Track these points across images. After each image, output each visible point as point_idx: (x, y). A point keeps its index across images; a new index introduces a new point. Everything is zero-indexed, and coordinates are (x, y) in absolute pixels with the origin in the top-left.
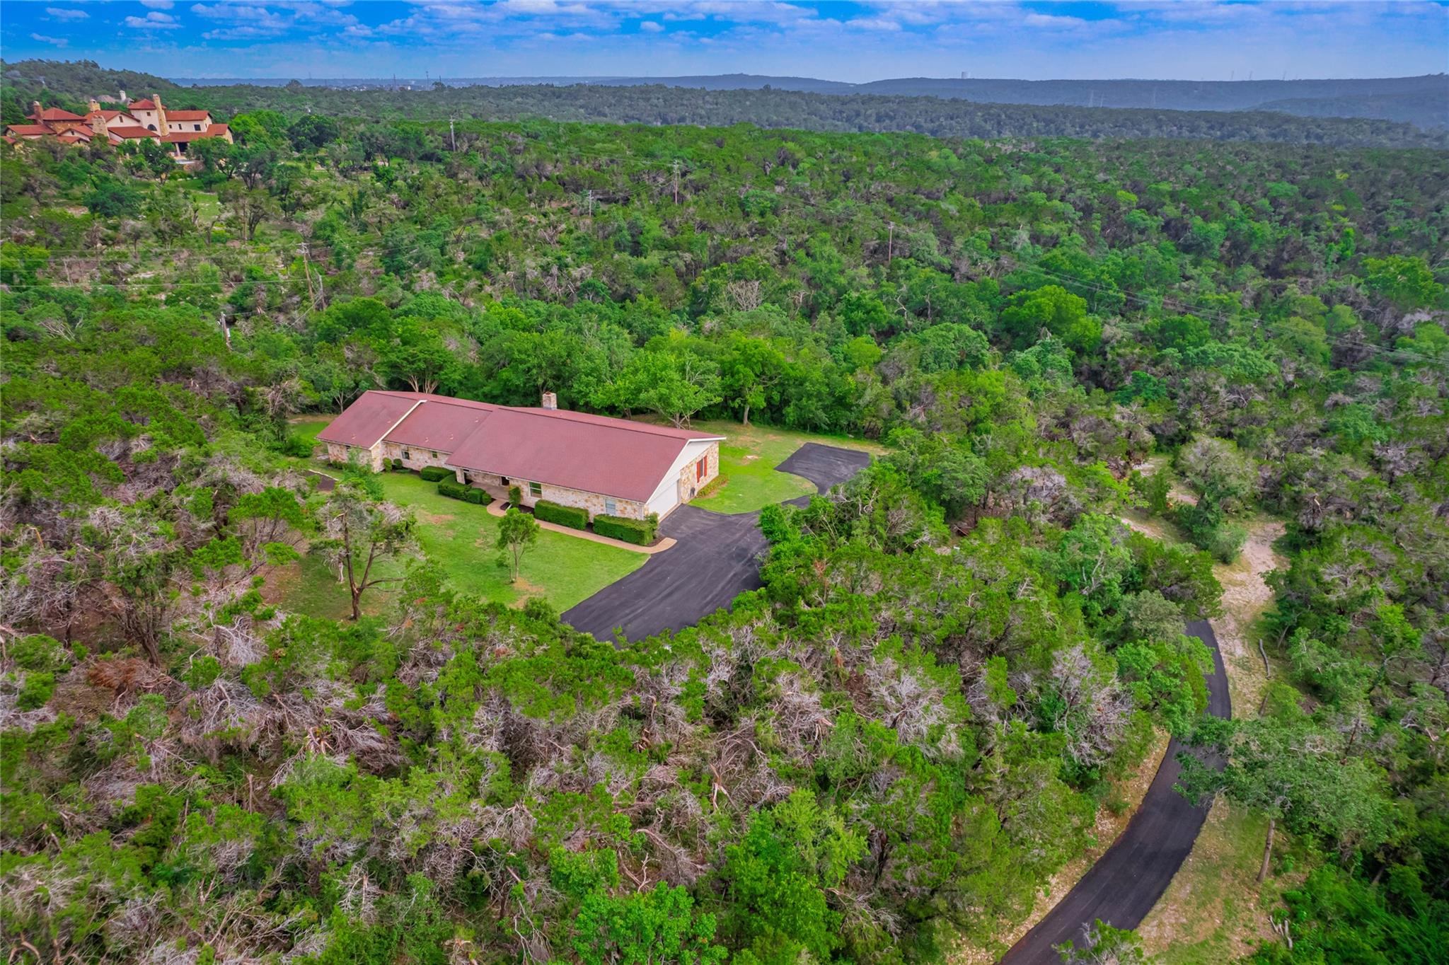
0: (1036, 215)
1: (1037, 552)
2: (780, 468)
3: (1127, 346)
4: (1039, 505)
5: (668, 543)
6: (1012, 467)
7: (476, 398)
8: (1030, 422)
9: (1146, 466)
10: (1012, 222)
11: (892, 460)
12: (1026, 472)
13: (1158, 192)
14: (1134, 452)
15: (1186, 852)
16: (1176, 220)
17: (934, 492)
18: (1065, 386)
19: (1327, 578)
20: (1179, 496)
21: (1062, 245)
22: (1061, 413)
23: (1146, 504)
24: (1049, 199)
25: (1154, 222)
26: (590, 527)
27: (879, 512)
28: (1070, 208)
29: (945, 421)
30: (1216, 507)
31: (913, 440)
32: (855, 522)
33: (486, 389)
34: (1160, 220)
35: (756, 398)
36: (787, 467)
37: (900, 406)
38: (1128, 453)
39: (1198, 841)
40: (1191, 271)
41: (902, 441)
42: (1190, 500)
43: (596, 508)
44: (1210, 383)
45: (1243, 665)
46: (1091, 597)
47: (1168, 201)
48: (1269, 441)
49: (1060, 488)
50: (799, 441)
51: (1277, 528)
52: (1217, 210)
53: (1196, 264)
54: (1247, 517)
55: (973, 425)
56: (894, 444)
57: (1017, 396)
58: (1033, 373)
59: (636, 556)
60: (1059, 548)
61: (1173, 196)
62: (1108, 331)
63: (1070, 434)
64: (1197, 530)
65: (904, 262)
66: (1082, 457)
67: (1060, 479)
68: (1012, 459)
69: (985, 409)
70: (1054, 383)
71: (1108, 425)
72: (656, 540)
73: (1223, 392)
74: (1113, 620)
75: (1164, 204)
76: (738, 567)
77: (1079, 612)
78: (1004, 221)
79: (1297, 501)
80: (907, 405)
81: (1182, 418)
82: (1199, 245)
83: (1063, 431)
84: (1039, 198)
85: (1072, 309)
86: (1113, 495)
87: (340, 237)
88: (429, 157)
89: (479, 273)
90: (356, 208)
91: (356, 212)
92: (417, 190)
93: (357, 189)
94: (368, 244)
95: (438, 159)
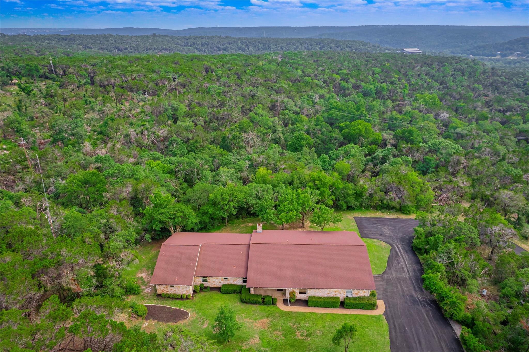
5: (381, 304)
16: (356, 84)
26: (342, 305)
34: (351, 85)
43: (341, 294)
50: (350, 217)
59: (378, 318)
85: (370, 129)
87: (25, 127)
88: (41, 77)
89: (102, 136)
90: (19, 108)
91: (19, 110)
92: (52, 96)
93: (17, 98)
94: (33, 127)
95: (47, 78)
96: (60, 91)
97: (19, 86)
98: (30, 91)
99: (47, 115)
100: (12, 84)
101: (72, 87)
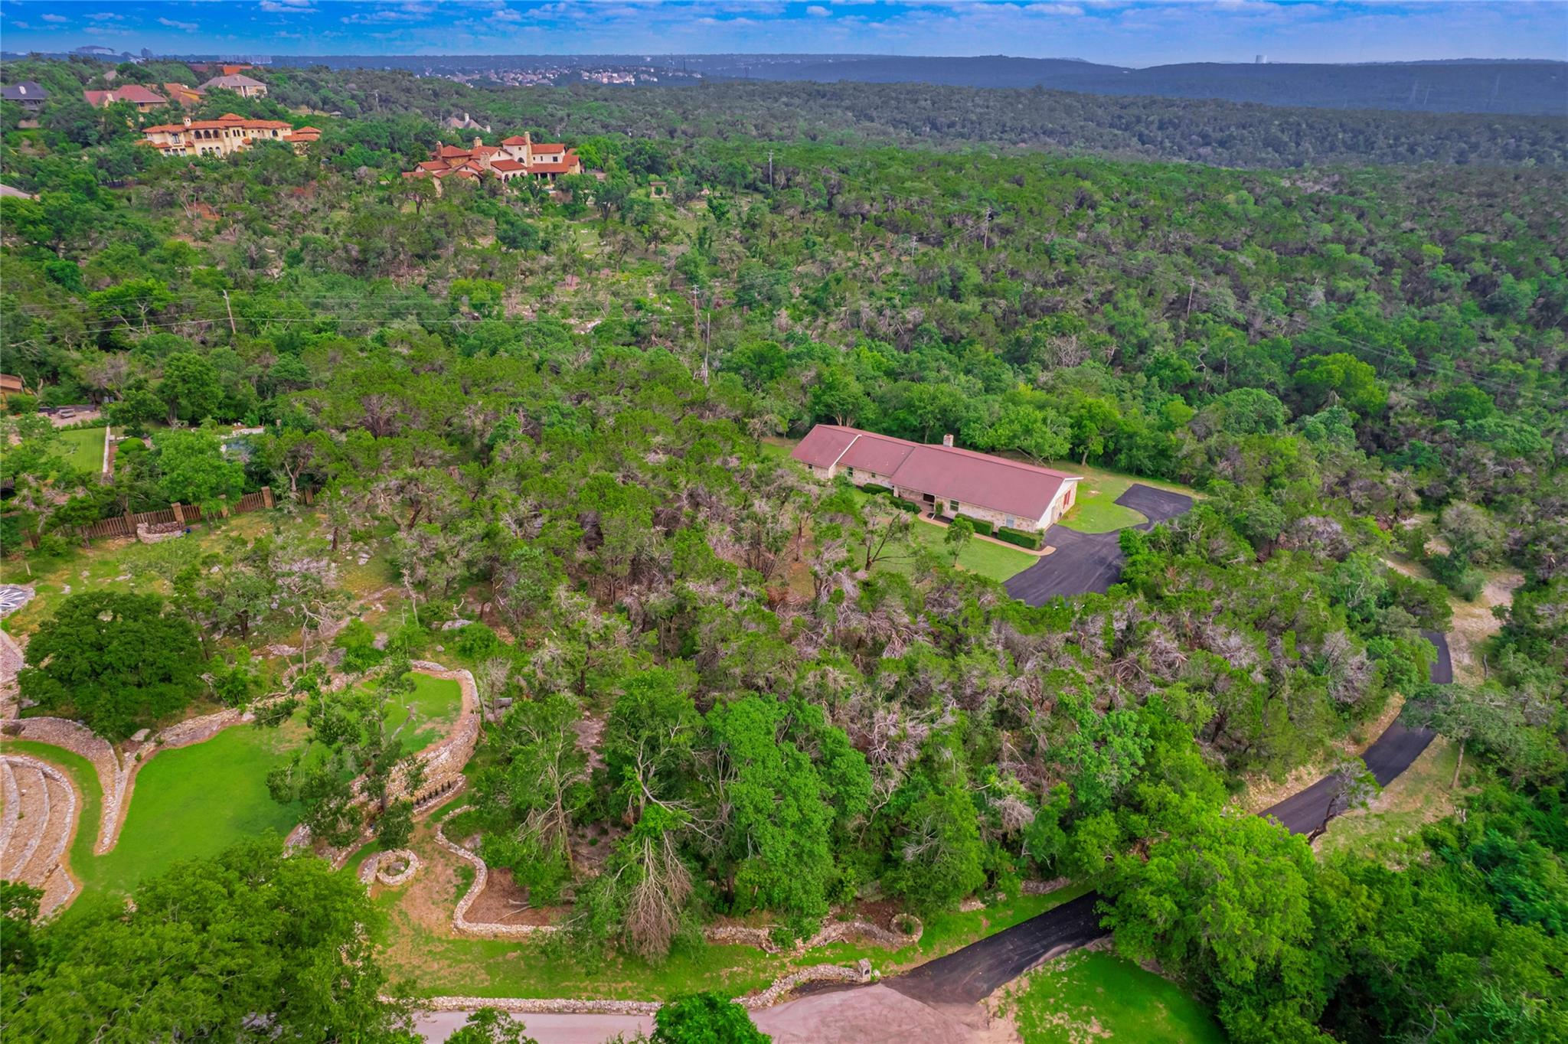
0: (1332, 267)
1: (1317, 576)
2: (1119, 502)
3: (1409, 415)
4: (1320, 544)
5: (1049, 550)
6: (1301, 515)
7: (878, 431)
8: (1316, 481)
9: (1413, 521)
10: (1308, 278)
11: (1211, 503)
12: (1313, 520)
13: (1470, 246)
14: (1402, 509)
15: (1404, 768)
16: (1484, 276)
17: (1241, 528)
18: (1349, 451)
19: (1540, 613)
20: (1436, 547)
21: (1357, 304)
22: (1342, 474)
23: (1404, 550)
24: (1349, 252)
25: (1458, 279)
26: (995, 535)
27: (1203, 540)
28: (1369, 263)
29: (1247, 475)
30: (1463, 557)
31: (1227, 490)
32: (1186, 546)
33: (885, 425)
34: (1467, 277)
35: (1097, 446)
36: (1122, 501)
37: (1211, 460)
38: (1396, 511)
39: (1413, 764)
40: (1491, 333)
41: (1217, 489)
42: (1444, 550)
43: (999, 522)
44: (1479, 456)
45: (1468, 670)
46: (1354, 609)
47: (1477, 255)
48: (1524, 508)
49: (1337, 533)
50: (1128, 483)
51: (1518, 578)
52: (1533, 267)
53: (1497, 327)
54: (1495, 568)
55: (1269, 480)
56: (1212, 492)
57: (1307, 459)
58: (1320, 437)
59: (1029, 556)
60: (1334, 575)
61: (1485, 250)
62: (1394, 398)
63: (1348, 491)
64: (1446, 573)
65: (1202, 317)
66: (1357, 511)
67: (1338, 527)
68: (1302, 510)
69: (1280, 467)
70: (1338, 446)
71: (1381, 486)
72: (1042, 548)
73: (1490, 465)
74: (1368, 625)
75: (1473, 259)
76: (1101, 570)
77: (1343, 617)
78: (1299, 275)
79: (1537, 558)
80: (1218, 460)
81: (1450, 483)
82: (1506, 305)
83: (1342, 489)
84: (1338, 249)
85: (1361, 376)
86: (1379, 542)
87: (702, 272)
88: (747, 187)
89: (814, 307)
90: (701, 241)
91: (701, 245)
92: (754, 226)
93: (703, 224)
94: (714, 276)
95: (756, 190)
96: (769, 218)
97: (710, 202)
98: (723, 214)
99: (739, 258)
100: (700, 198)
101: (791, 212)
